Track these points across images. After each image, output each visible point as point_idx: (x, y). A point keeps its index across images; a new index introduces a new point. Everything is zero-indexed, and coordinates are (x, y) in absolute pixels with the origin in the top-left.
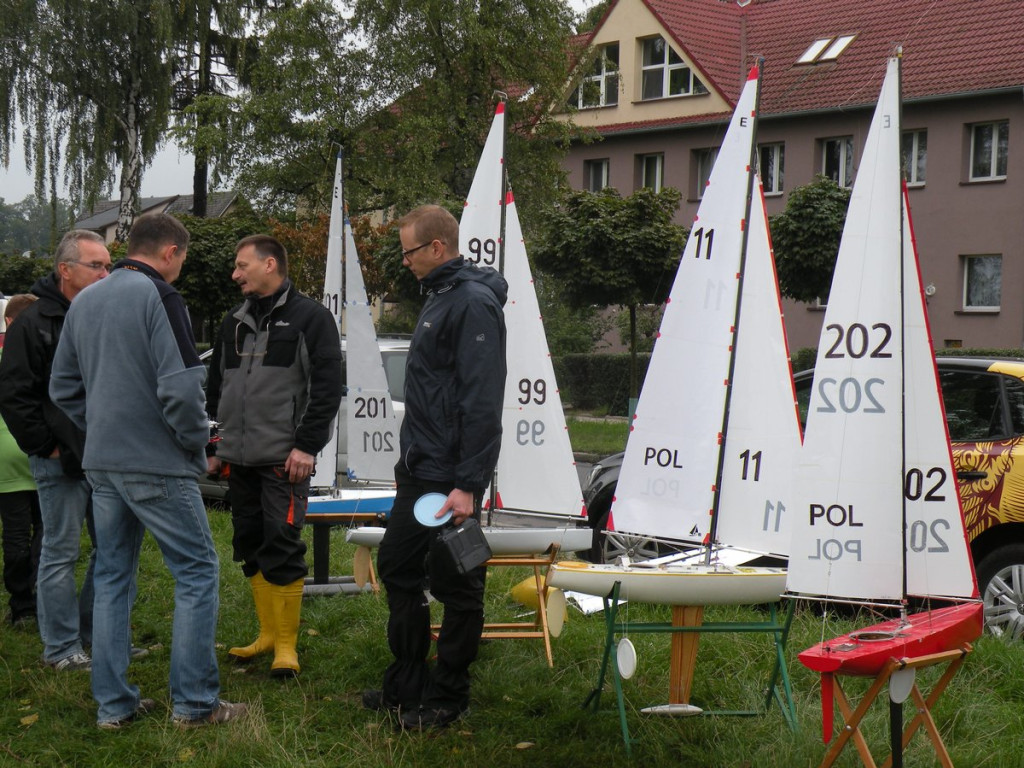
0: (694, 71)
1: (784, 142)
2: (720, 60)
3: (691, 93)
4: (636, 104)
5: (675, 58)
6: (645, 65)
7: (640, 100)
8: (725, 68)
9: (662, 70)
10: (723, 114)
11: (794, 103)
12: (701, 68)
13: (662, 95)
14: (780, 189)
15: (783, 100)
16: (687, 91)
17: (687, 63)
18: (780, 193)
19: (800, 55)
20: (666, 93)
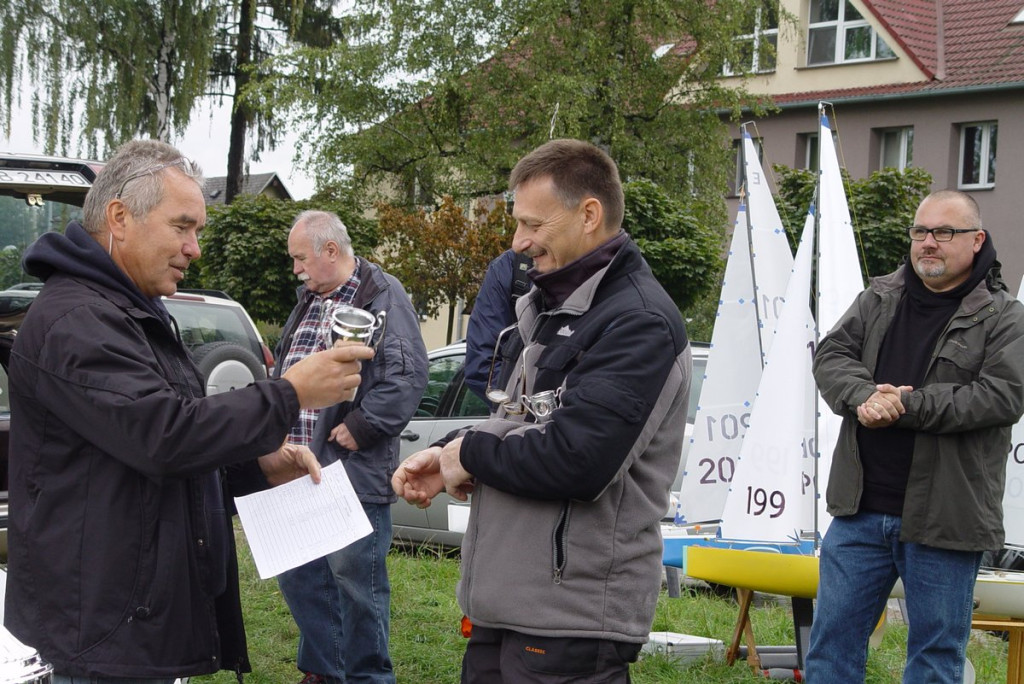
0: (877, 30)
1: (996, 121)
2: (912, 18)
3: (873, 57)
4: (800, 70)
5: (851, 14)
6: (811, 22)
7: (806, 65)
8: (920, 28)
9: (834, 29)
10: (916, 84)
11: (1011, 72)
12: (887, 27)
13: (833, 59)
14: (991, 180)
15: (996, 68)
16: (868, 55)
17: (868, 19)
18: (991, 185)
19: (1016, 12)
20: (840, 57)
